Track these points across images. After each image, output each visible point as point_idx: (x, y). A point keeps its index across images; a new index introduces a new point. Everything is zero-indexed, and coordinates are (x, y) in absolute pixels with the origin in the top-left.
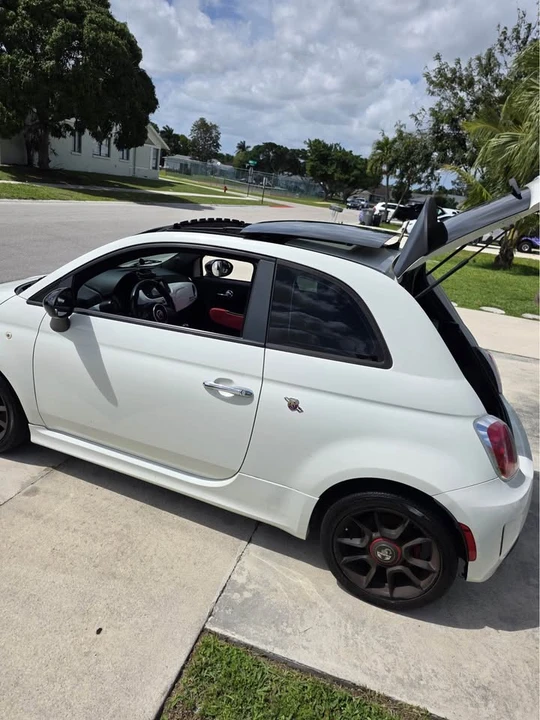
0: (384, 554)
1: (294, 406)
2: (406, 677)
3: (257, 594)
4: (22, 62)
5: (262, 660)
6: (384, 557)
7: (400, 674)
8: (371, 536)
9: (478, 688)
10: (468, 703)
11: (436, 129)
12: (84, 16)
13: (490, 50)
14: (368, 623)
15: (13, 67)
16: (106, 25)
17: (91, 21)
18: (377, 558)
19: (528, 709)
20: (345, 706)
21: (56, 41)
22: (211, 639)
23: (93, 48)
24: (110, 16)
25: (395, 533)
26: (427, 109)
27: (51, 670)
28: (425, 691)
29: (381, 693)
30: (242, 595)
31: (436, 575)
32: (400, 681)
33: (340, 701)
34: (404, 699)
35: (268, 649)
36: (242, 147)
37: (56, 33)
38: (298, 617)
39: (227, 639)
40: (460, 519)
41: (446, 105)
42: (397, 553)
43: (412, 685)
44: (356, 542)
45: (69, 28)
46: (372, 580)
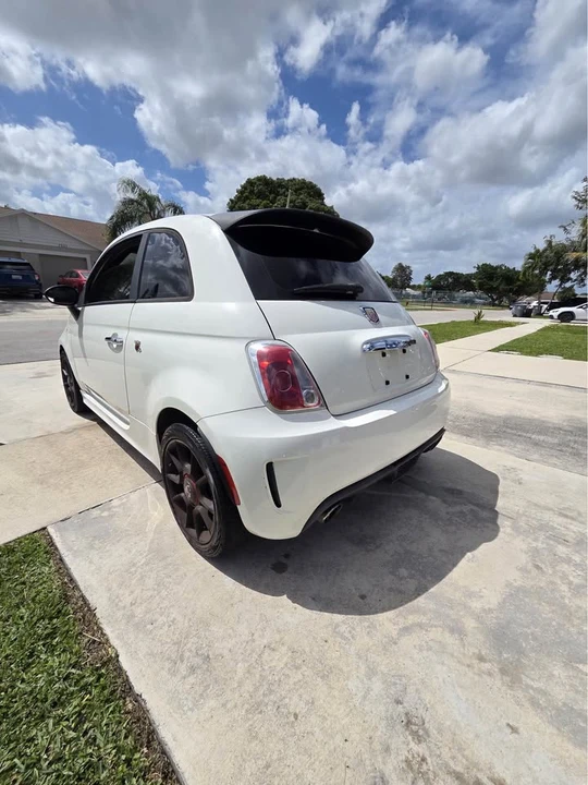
1: (138, 347)
8: (182, 472)
31: (214, 518)
36: (428, 278)
40: (216, 451)
42: (194, 491)
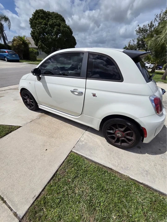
0: (119, 135)
1: (94, 95)
2: (124, 167)
3: (86, 143)
4: (49, 37)
5: (85, 159)
6: (119, 136)
7: (122, 166)
8: (116, 130)
9: (145, 171)
10: (141, 175)
11: (138, 43)
12: (61, 25)
13: (151, 22)
14: (114, 151)
15: (47, 38)
16: (65, 26)
17: (62, 26)
18: (117, 136)
19: (160, 178)
20: (105, 173)
21: (55, 31)
22: (73, 153)
23: (63, 32)
24: (66, 25)
25: (122, 129)
26: (136, 38)
27: (33, 159)
28: (129, 171)
29: (116, 170)
30: (82, 143)
31: (134, 141)
32: (122, 168)
33: (105, 172)
34: (122, 173)
35: (87, 157)
37: (55, 30)
38: (96, 149)
39: (77, 154)
40: (142, 126)
41: (141, 37)
42: (123, 135)
43: (125, 169)
44: (111, 131)
45: (58, 28)
46: (116, 141)
